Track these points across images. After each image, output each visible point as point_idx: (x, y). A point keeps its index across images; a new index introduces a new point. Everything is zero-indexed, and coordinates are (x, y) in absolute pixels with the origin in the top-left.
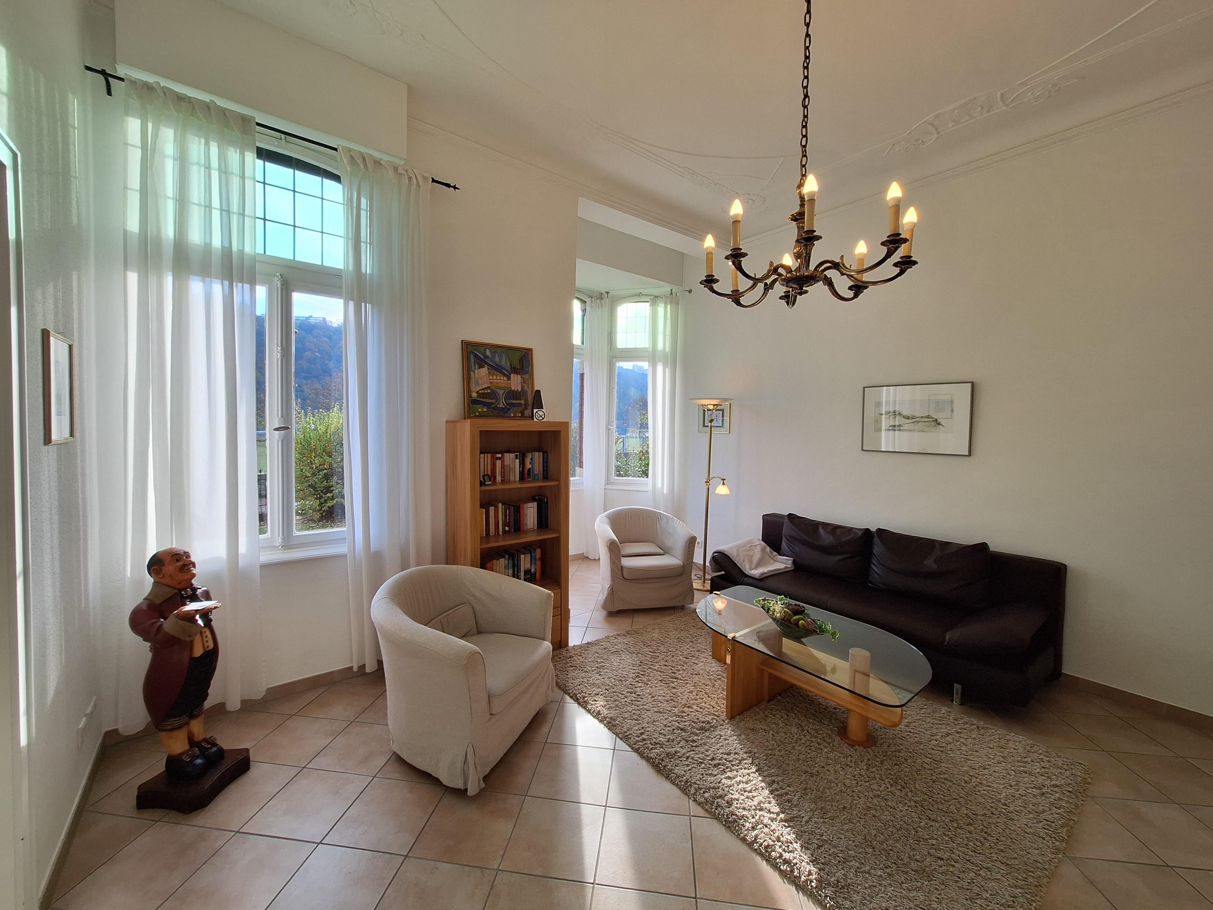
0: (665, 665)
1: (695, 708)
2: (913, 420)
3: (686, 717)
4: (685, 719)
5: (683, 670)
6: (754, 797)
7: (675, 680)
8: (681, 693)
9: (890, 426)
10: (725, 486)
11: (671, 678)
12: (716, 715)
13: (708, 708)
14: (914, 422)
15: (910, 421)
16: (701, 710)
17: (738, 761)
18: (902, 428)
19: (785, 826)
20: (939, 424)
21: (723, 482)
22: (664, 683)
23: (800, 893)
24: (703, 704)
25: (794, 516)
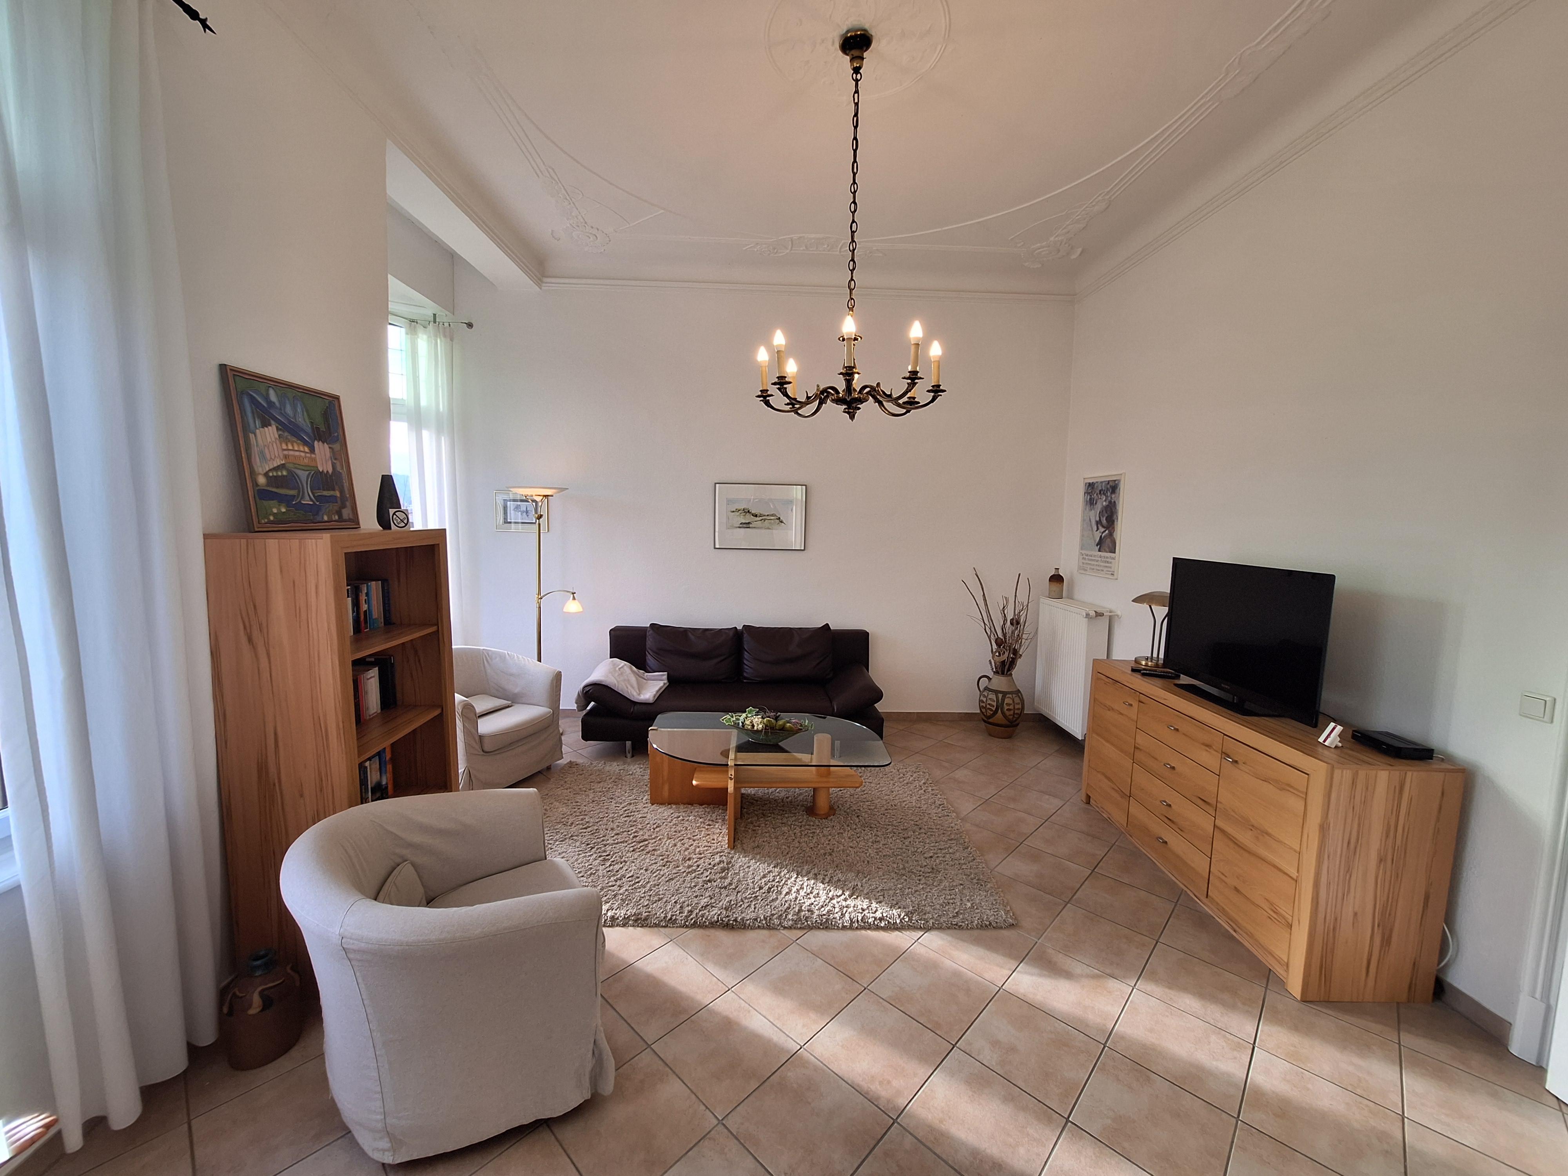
0: (618, 834)
1: (694, 856)
2: (761, 518)
3: (699, 869)
4: (699, 871)
5: (640, 829)
6: (818, 894)
7: (646, 843)
8: (667, 851)
9: (741, 524)
10: (576, 601)
11: (640, 842)
12: (721, 852)
13: (707, 850)
14: (761, 520)
15: (758, 519)
16: (703, 855)
17: (778, 877)
18: (751, 526)
19: (855, 898)
20: (782, 522)
21: (574, 596)
22: (639, 852)
23: (903, 932)
24: (698, 850)
25: (657, 626)
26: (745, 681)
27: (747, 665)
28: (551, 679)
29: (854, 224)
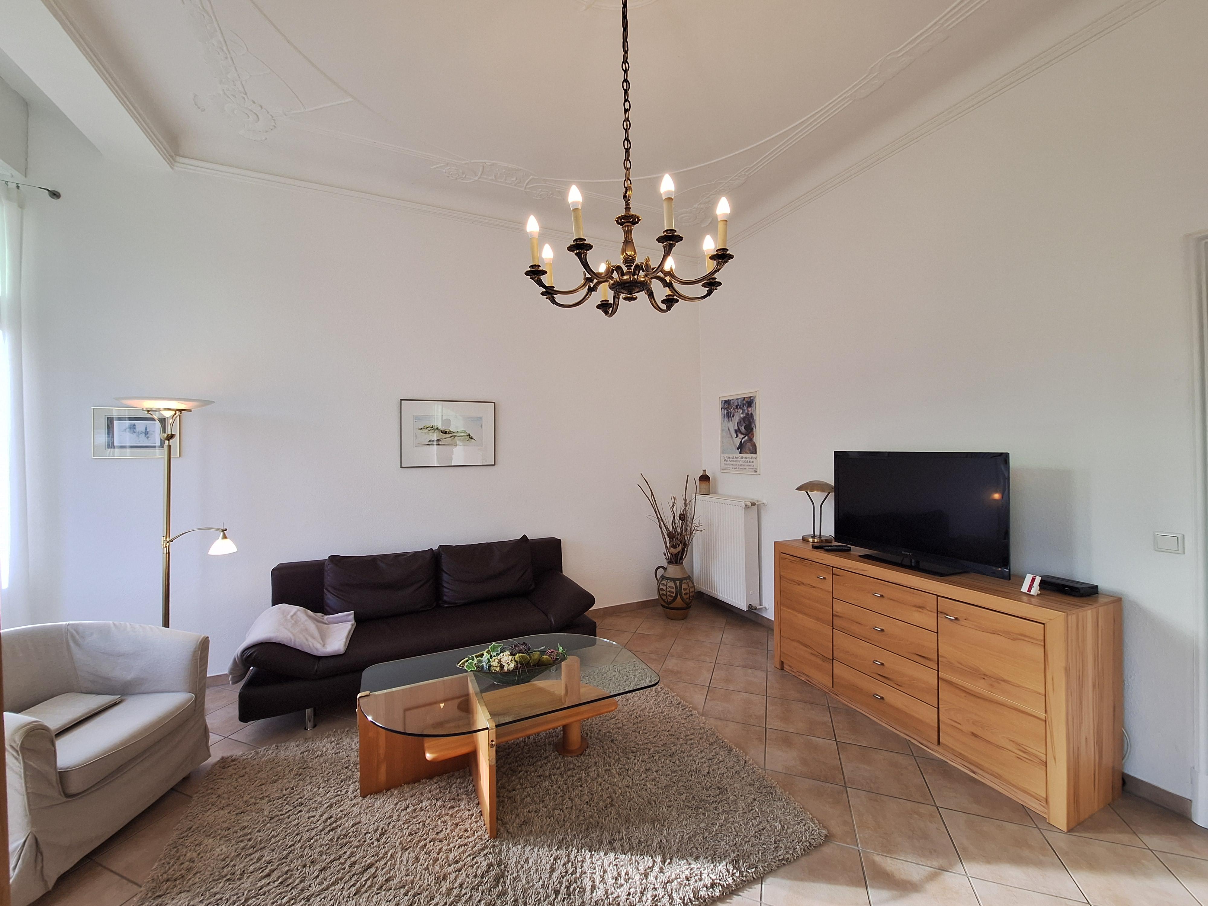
0: (324, 869)
1: (450, 869)
2: (451, 435)
3: (464, 891)
4: (466, 894)
5: (357, 847)
6: (627, 874)
7: (373, 870)
8: (408, 875)
9: (429, 441)
10: (228, 541)
11: (362, 873)
12: (483, 850)
13: (464, 852)
14: (451, 437)
15: (447, 436)
16: (461, 864)
17: (570, 864)
18: (440, 443)
19: (669, 864)
20: (472, 438)
21: (224, 534)
22: (366, 891)
24: (451, 856)
25: (338, 557)
26: (446, 606)
27: (446, 588)
28: (192, 650)
29: (627, 103)
